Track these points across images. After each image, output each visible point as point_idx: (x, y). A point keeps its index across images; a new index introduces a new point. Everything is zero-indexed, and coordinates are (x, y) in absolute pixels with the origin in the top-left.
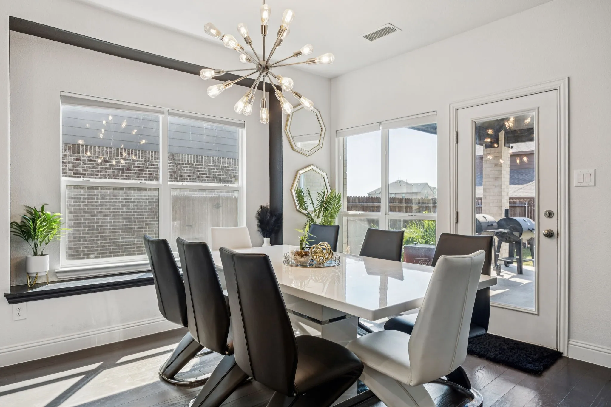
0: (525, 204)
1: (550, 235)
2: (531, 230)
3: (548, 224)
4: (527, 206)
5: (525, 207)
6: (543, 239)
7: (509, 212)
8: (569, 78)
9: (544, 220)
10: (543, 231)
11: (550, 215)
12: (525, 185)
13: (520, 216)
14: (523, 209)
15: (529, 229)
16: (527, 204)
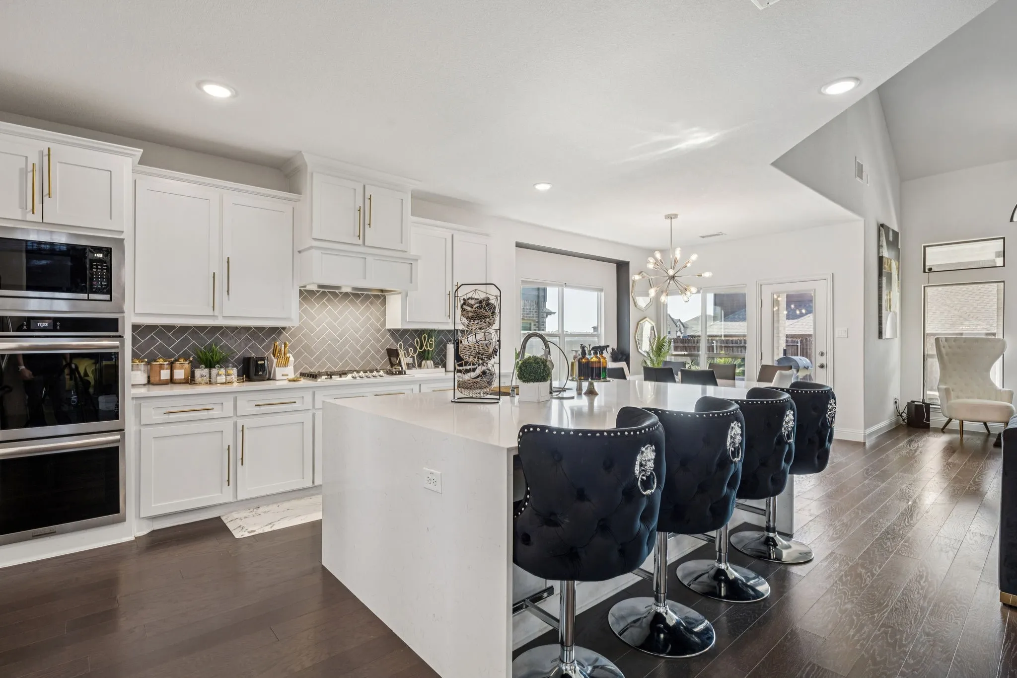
0: (798, 343)
1: (822, 366)
2: (806, 368)
3: (820, 360)
4: (799, 344)
5: (798, 346)
6: (819, 370)
7: (788, 352)
8: (833, 274)
9: (819, 358)
10: (818, 364)
11: (822, 354)
12: (796, 320)
13: (795, 356)
14: (795, 347)
15: (805, 367)
16: (799, 343)
